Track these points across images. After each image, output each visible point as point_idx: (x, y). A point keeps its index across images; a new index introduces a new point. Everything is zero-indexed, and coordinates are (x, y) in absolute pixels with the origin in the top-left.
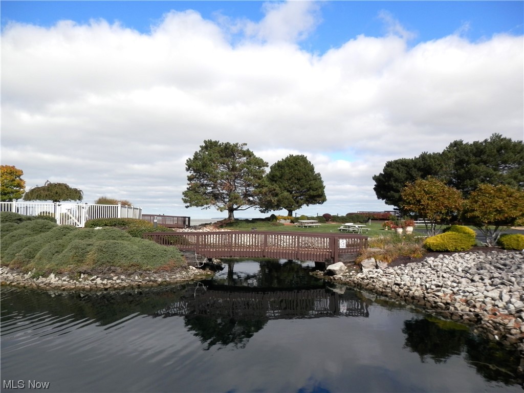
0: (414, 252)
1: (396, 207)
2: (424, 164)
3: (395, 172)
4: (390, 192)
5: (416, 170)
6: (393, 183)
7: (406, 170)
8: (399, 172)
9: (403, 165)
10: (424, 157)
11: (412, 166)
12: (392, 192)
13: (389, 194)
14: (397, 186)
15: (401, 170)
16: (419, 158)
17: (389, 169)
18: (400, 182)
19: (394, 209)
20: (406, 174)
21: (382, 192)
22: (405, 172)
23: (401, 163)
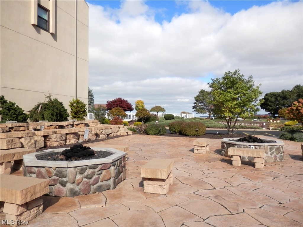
0: (282, 126)
1: (270, 113)
2: (283, 95)
3: (270, 98)
4: (267, 106)
5: (279, 97)
6: (269, 103)
7: (275, 97)
8: (272, 98)
9: (273, 95)
10: (283, 92)
11: (277, 96)
12: (268, 107)
13: (267, 107)
14: (271, 104)
15: (272, 97)
16: (281, 92)
17: (267, 97)
18: (272, 103)
19: (269, 113)
20: (275, 99)
21: (263, 106)
22: (274, 98)
23: (273, 94)
